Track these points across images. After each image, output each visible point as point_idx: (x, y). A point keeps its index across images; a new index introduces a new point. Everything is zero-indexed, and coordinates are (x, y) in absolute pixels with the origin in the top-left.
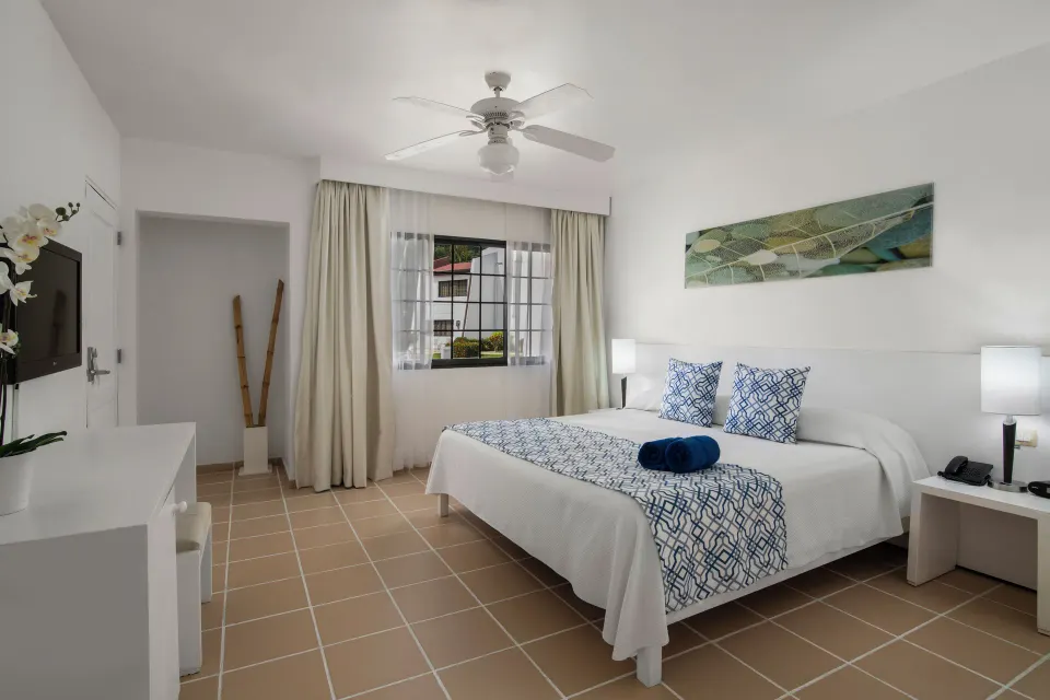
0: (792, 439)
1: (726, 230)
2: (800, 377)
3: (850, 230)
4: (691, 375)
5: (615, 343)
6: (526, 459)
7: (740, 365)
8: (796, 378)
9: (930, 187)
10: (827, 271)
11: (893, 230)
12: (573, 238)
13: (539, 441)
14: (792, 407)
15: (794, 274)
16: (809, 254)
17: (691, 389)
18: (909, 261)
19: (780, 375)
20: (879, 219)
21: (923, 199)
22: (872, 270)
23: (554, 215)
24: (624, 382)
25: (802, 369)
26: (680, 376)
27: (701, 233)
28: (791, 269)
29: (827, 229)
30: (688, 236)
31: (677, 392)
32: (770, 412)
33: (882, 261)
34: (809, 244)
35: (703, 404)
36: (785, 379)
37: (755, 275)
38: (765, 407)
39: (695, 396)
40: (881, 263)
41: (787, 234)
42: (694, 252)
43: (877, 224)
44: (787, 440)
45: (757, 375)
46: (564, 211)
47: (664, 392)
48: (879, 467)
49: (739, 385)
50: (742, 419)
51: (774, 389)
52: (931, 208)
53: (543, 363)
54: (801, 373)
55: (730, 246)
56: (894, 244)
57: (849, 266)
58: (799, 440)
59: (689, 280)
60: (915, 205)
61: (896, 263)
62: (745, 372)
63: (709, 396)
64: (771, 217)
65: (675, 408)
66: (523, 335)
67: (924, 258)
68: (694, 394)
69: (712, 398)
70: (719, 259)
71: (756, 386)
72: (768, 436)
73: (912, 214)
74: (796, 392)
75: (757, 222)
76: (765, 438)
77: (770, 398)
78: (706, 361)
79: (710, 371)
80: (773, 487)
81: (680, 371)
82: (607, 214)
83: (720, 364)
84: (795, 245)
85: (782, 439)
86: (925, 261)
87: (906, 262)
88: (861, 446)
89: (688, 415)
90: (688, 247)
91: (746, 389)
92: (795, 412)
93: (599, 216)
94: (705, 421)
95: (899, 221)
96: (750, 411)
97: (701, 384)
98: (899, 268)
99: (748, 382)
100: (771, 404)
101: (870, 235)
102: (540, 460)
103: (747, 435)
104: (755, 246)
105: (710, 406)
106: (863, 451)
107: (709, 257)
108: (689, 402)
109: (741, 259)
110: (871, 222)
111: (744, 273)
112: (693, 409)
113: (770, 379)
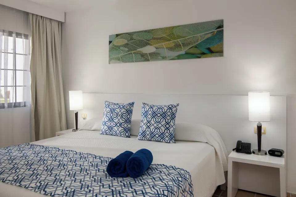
0: (173, 141)
1: (130, 35)
2: (175, 109)
3: (189, 38)
4: (118, 110)
5: (71, 93)
6: (20, 186)
7: (144, 104)
8: (174, 109)
9: (222, 21)
10: (179, 57)
11: (207, 39)
12: (43, 33)
13: (29, 165)
14: (172, 125)
15: (164, 58)
16: (171, 49)
17: (119, 118)
18: (214, 54)
19: (166, 108)
20: (202, 34)
21: (220, 26)
22: (199, 57)
23: (31, 16)
24: (76, 114)
25: (176, 105)
26: (112, 111)
27: (117, 35)
28: (163, 56)
29: (179, 37)
30: (110, 36)
31: (111, 120)
32: (162, 128)
33: (203, 54)
34: (171, 44)
35: (126, 125)
36: (168, 110)
37: (145, 58)
38: (160, 125)
39: (121, 121)
40: (202, 54)
41: (160, 39)
42: (114, 45)
43: (201, 36)
44: (171, 141)
45: (154, 109)
46: (37, 15)
47: (103, 120)
48: (214, 151)
49: (146, 114)
50: (148, 133)
51: (164, 115)
52: (223, 30)
53: (25, 106)
54: (175, 107)
55: (132, 43)
56: (208, 46)
57: (190, 55)
58: (176, 141)
59: (111, 59)
60: (216, 29)
61: (209, 55)
62: (148, 108)
63: (128, 121)
64: (153, 30)
65: (110, 128)
66: (9, 89)
67: (220, 52)
68: (121, 120)
69: (130, 121)
70: (127, 49)
71: (154, 115)
72: (161, 140)
73: (216, 32)
74: (173, 116)
75: (146, 31)
76: (160, 141)
77: (162, 120)
78: (126, 102)
79: (128, 107)
80: (188, 176)
81: (112, 108)
82: (63, 21)
83: (133, 103)
84: (164, 44)
85: (168, 141)
86: (221, 54)
87: (213, 54)
88: (206, 142)
89: (118, 132)
90: (110, 42)
91: (149, 116)
92: (174, 127)
93: (59, 22)
94: (127, 134)
95: (210, 35)
96: (152, 128)
97: (124, 115)
98: (210, 57)
99: (150, 112)
100: (162, 123)
101: (198, 41)
102: (33, 185)
103: (151, 140)
104: (146, 43)
105: (129, 126)
106: (207, 144)
107: (121, 48)
108: (118, 125)
109: (138, 50)
110: (199, 35)
111: (140, 57)
112: (120, 129)
113: (161, 110)
